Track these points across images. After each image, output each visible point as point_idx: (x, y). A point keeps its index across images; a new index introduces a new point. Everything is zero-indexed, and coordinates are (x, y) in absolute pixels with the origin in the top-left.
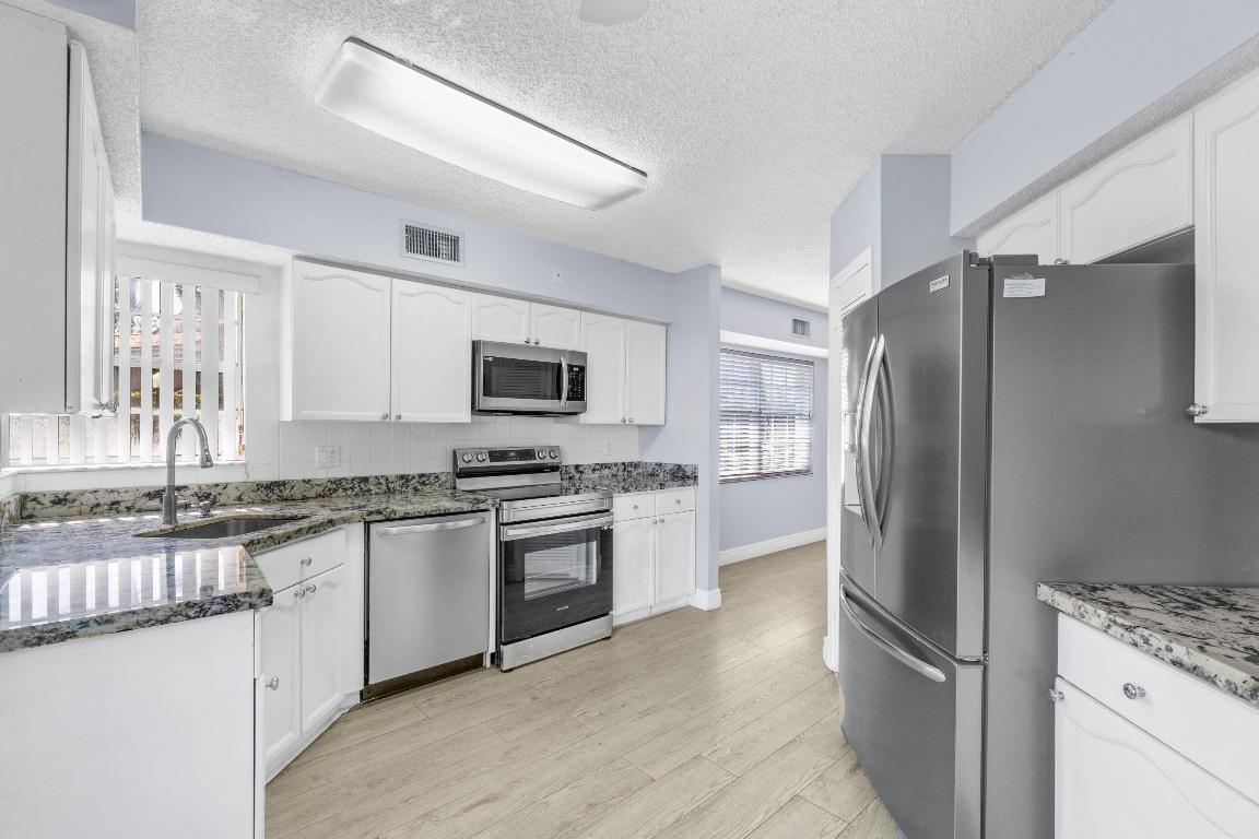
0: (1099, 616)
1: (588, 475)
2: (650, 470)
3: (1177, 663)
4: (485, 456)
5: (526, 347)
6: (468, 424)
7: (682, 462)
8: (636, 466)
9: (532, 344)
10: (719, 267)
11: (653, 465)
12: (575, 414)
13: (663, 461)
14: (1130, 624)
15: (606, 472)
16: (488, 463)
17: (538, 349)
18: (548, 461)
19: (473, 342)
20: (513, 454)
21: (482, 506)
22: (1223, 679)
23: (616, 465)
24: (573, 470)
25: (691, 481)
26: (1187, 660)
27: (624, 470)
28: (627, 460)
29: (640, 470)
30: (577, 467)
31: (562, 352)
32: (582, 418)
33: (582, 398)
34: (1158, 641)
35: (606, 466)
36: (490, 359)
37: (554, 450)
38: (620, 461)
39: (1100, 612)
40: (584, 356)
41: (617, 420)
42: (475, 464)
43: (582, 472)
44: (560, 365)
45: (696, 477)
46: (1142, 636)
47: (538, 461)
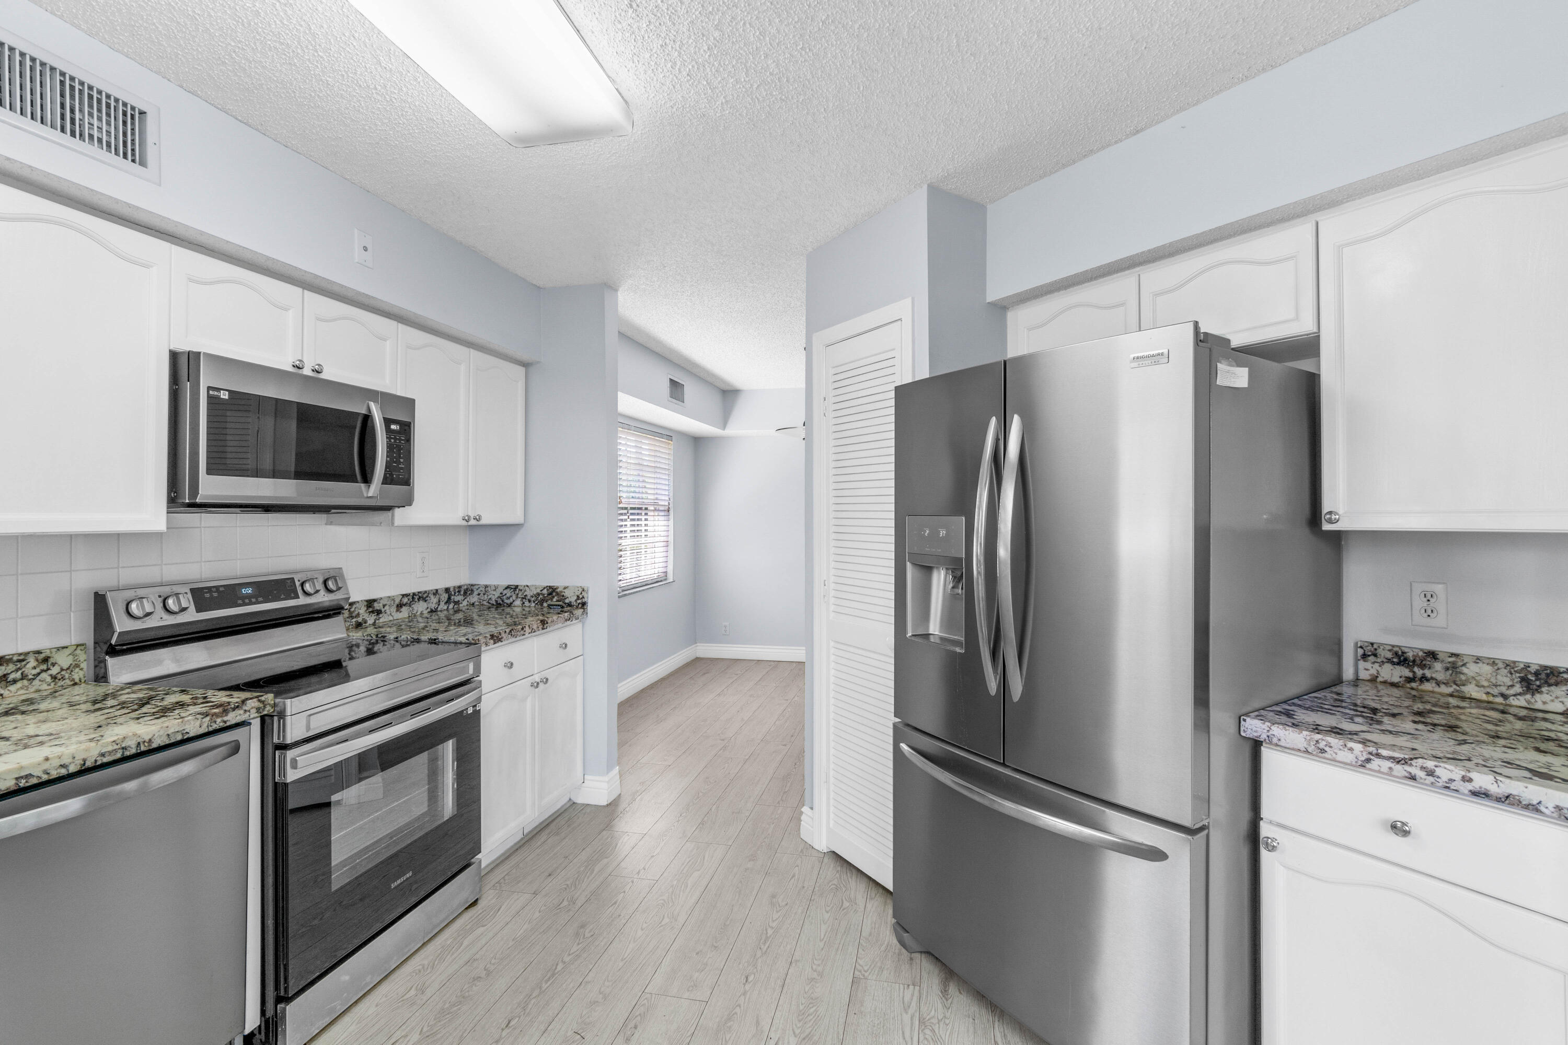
0: (1351, 749)
1: (391, 615)
2: (494, 596)
3: (1480, 794)
4: (187, 601)
5: (294, 376)
6: (158, 535)
7: (558, 583)
8: (467, 591)
9: (307, 371)
10: (616, 290)
11: (500, 590)
12: (389, 508)
13: (521, 582)
14: (1402, 756)
15: (420, 607)
16: (192, 616)
17: (316, 382)
18: (323, 598)
19: (174, 356)
20: (249, 591)
21: (233, 718)
22: (1551, 806)
23: (436, 592)
24: (363, 611)
25: (579, 612)
26: (1493, 789)
27: (448, 601)
28: (451, 583)
29: (474, 599)
30: (370, 603)
31: (372, 394)
32: (402, 516)
33: (406, 481)
34: (1446, 772)
35: (421, 596)
36: (224, 395)
37: (333, 580)
38: (441, 585)
39: (1351, 744)
40: (409, 404)
41: (455, 518)
42: (160, 620)
43: (379, 612)
44: (367, 419)
45: (584, 604)
46: (1423, 768)
47: (302, 600)
